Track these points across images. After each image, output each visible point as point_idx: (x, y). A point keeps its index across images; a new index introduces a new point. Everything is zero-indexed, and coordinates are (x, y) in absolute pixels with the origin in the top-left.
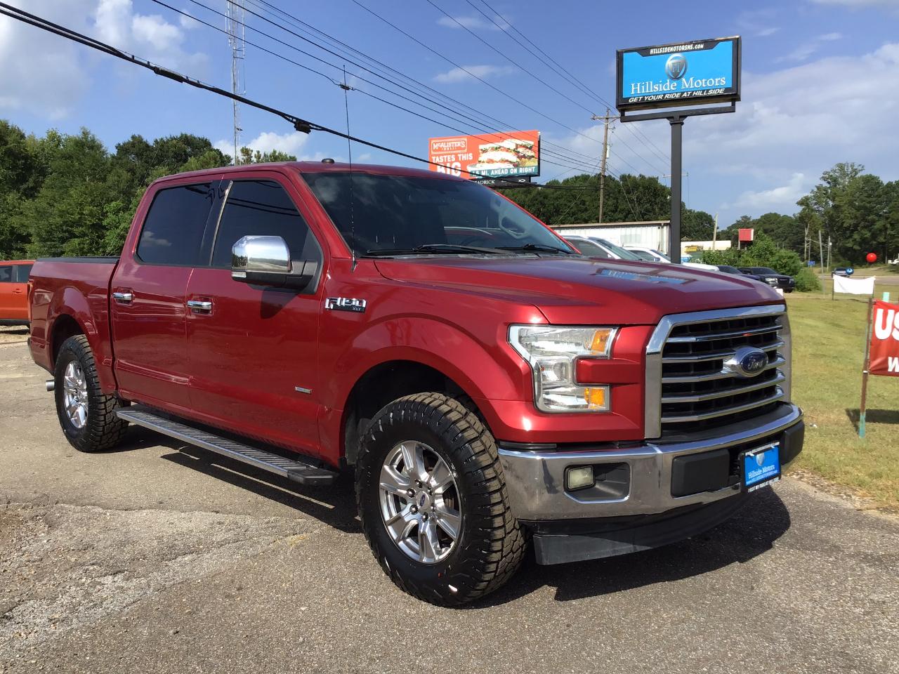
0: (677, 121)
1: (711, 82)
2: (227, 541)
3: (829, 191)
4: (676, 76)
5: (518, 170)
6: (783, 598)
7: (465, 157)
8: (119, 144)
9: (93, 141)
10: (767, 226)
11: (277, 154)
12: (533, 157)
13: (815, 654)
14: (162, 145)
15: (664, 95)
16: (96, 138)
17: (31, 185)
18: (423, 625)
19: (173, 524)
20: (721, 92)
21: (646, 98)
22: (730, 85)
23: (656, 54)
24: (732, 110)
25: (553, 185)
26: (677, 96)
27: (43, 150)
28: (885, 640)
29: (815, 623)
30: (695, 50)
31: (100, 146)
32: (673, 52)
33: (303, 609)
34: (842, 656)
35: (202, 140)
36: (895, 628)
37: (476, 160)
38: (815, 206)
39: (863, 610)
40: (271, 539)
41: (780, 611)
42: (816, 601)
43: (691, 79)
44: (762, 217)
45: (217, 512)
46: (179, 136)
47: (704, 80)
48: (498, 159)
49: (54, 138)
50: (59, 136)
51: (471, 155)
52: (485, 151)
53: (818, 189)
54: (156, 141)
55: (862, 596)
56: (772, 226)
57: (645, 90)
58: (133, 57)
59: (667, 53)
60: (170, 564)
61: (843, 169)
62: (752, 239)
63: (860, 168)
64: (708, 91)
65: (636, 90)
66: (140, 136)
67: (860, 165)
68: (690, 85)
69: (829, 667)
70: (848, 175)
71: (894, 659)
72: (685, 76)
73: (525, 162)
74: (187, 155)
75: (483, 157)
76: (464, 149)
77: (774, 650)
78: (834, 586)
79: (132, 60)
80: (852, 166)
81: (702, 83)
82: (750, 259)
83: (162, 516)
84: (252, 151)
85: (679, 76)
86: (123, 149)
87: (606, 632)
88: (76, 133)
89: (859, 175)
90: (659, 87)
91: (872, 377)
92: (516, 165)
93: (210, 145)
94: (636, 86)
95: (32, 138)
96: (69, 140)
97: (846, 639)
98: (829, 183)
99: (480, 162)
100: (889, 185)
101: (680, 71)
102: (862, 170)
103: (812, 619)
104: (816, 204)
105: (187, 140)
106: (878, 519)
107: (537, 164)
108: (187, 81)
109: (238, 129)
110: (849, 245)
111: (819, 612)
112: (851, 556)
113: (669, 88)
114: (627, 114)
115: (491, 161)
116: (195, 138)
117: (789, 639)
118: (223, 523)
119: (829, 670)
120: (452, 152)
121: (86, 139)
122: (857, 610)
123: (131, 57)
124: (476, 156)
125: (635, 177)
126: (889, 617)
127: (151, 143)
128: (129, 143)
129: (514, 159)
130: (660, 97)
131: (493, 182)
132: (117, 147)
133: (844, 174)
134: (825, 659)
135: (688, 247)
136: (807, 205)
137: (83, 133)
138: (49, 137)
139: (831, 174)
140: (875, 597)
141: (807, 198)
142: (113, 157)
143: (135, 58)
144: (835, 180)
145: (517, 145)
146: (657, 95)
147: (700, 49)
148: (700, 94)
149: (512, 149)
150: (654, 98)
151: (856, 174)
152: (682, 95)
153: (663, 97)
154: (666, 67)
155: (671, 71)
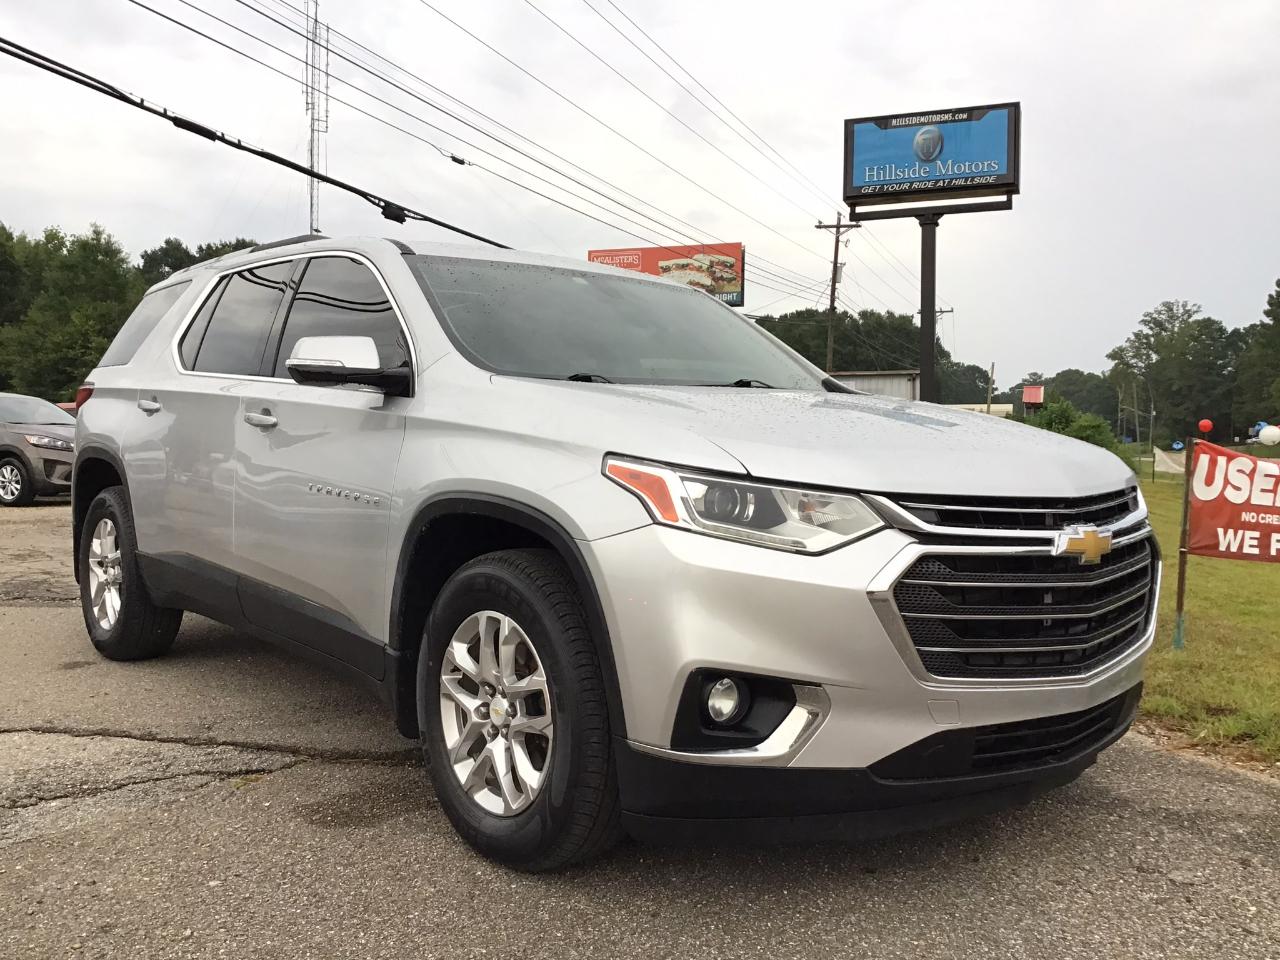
0: (929, 221)
1: (977, 166)
3: (1152, 339)
8: (146, 252)
9: (108, 243)
10: (1064, 388)
12: (734, 279)
14: (208, 252)
15: (912, 183)
16: (113, 240)
17: (17, 306)
20: (991, 180)
21: (885, 187)
22: (1004, 171)
23: (900, 127)
24: (1007, 206)
26: (930, 185)
27: (37, 255)
30: (955, 121)
31: (117, 252)
32: (924, 124)
38: (1133, 361)
43: (950, 162)
44: (1058, 374)
47: (967, 164)
49: (52, 236)
50: (62, 237)
52: (666, 270)
53: (1136, 337)
54: (200, 248)
56: (1073, 387)
57: (884, 176)
58: (142, 100)
59: (916, 124)
61: (1172, 310)
62: (1041, 401)
63: (1195, 309)
64: (972, 180)
65: (871, 176)
66: (176, 240)
67: (1195, 305)
68: (947, 170)
70: (1178, 318)
72: (940, 157)
73: (723, 286)
76: (636, 266)
79: (141, 105)
80: (1184, 306)
81: (965, 168)
85: (934, 156)
86: (151, 259)
88: (86, 233)
89: (1194, 318)
90: (903, 172)
92: (710, 291)
95: (22, 239)
96: (76, 242)
98: (1151, 328)
100: (1236, 332)
101: (934, 150)
102: (1197, 312)
104: (1134, 357)
107: (739, 289)
108: (222, 139)
110: (1180, 416)
113: (917, 174)
114: (859, 209)
121: (98, 240)
123: (139, 101)
125: (880, 314)
127: (193, 251)
128: (162, 249)
129: (708, 281)
130: (906, 186)
132: (143, 257)
133: (1172, 317)
136: (1121, 359)
137: (95, 231)
138: (47, 237)
139: (1155, 316)
141: (1121, 349)
142: (138, 269)
143: (145, 103)
144: (1159, 324)
145: (712, 262)
146: (900, 184)
147: (962, 120)
148: (962, 182)
149: (705, 267)
150: (896, 187)
151: (1190, 316)
152: (936, 183)
153: (910, 187)
154: (915, 144)
155: (922, 151)
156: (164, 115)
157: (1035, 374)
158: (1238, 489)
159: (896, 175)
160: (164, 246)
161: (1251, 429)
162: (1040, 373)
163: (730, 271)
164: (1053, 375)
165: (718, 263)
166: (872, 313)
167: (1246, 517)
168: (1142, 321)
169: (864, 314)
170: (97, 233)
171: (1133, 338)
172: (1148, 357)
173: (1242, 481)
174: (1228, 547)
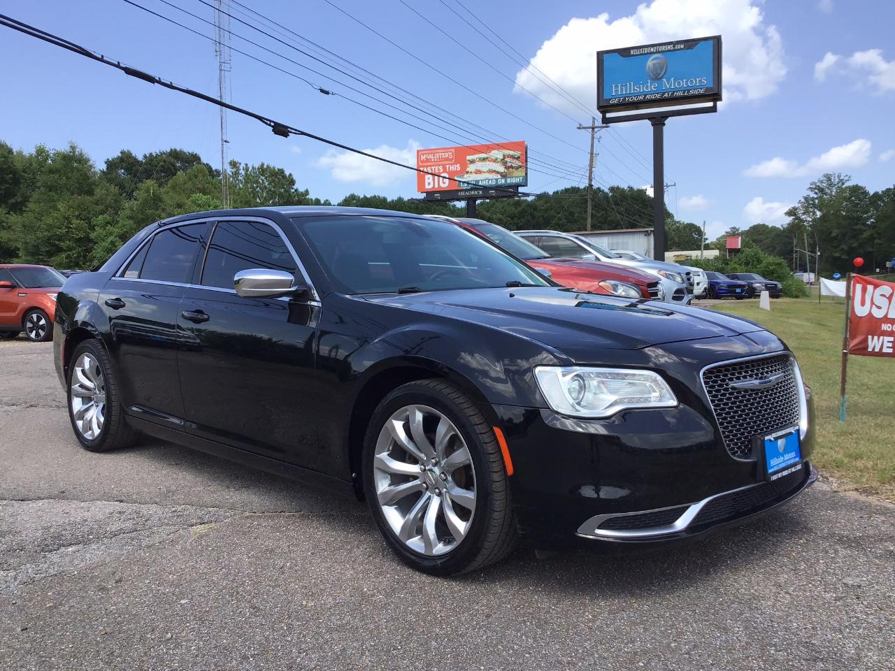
0: (658, 122)
1: (692, 81)
2: (122, 531)
3: (817, 201)
4: (657, 78)
5: (506, 181)
6: (742, 583)
7: (452, 168)
8: (108, 159)
9: (81, 154)
10: (755, 237)
11: (265, 167)
12: (521, 167)
13: (775, 645)
14: (151, 159)
15: (645, 96)
16: (84, 152)
17: (19, 200)
18: (318, 618)
19: (68, 513)
20: (702, 91)
21: (627, 99)
22: (711, 85)
23: (636, 55)
24: (714, 109)
25: (542, 197)
26: (658, 96)
27: (31, 164)
28: (859, 628)
29: (778, 610)
30: (676, 50)
31: (87, 160)
32: (653, 53)
33: (183, 602)
34: (808, 647)
35: (192, 155)
36: (872, 614)
37: (464, 171)
38: (803, 217)
39: (834, 595)
40: (173, 529)
41: (738, 598)
42: (780, 586)
43: (672, 79)
44: (751, 228)
45: (121, 501)
46: (169, 150)
47: (684, 81)
48: (485, 169)
49: (41, 151)
50: (48, 151)
51: (458, 166)
52: (472, 162)
53: (805, 199)
54: (145, 156)
55: (835, 579)
56: (761, 237)
57: (626, 91)
58: (102, 56)
59: (648, 53)
60: (49, 555)
61: (830, 180)
62: (739, 247)
63: (846, 178)
64: (689, 91)
65: (617, 91)
66: (128, 151)
67: (846, 176)
68: (671, 85)
69: (790, 660)
70: (835, 185)
71: (869, 650)
72: (665, 76)
73: (513, 172)
74: (176, 170)
75: (471, 168)
76: (451, 160)
77: (727, 641)
78: (803, 570)
79: (101, 60)
80: (839, 177)
81: (684, 84)
82: (737, 266)
83: (60, 506)
84: (240, 164)
85: (661, 75)
86: (112, 165)
87: (531, 623)
88: (64, 148)
89: (847, 184)
90: (639, 88)
91: (851, 357)
92: (504, 176)
93: (199, 159)
94: (617, 86)
95: (20, 154)
96: (58, 154)
97: (813, 628)
98: (816, 193)
99: (467, 172)
100: (876, 194)
101: (661, 71)
102: (848, 180)
103: (774, 606)
104: (804, 214)
105: (175, 154)
106: (856, 501)
107: (524, 174)
108: (159, 82)
109: (226, 141)
110: (837, 255)
111: (783, 597)
112: (823, 538)
113: (649, 89)
114: (609, 115)
115: (478, 172)
116: (185, 153)
117: (746, 628)
118: (124, 512)
119: (790, 663)
120: (440, 163)
121: (74, 152)
122: (828, 595)
123: (100, 57)
124: (464, 167)
125: (623, 189)
126: (865, 603)
127: (140, 158)
128: (118, 158)
129: (502, 169)
130: (641, 98)
131: (480, 192)
132: (106, 163)
133: (831, 185)
134: (786, 651)
135: (677, 256)
136: (795, 215)
137: (71, 147)
138: (37, 151)
139: (818, 184)
140: (849, 581)
141: (795, 209)
142: (103, 172)
143: (105, 58)
144: (821, 190)
145: (504, 156)
146: (637, 96)
147: (681, 49)
148: (681, 94)
149: (499, 159)
150: (635, 99)
151: (843, 184)
152: (663, 95)
153: (644, 98)
154: (647, 67)
155: (652, 72)
156: (118, 66)
157: (734, 228)
158: (879, 308)
160: (120, 155)
161: (888, 263)
162: (737, 227)
163: (517, 162)
164: (747, 229)
165: (509, 156)
166: (618, 188)
167: (885, 327)
168: (810, 188)
169: (612, 189)
170: (73, 148)
171: (803, 200)
172: (814, 213)
173: (883, 302)
174: (874, 348)
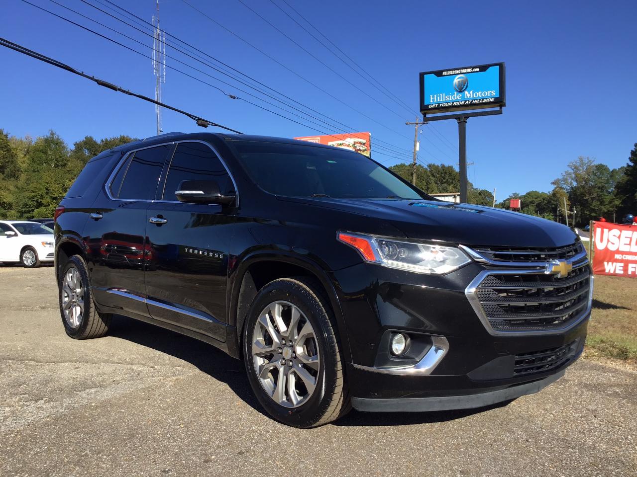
0: (462, 120)
1: (485, 94)
8: (76, 142)
9: (58, 139)
14: (107, 143)
15: (453, 103)
16: (59, 137)
20: (492, 100)
21: (440, 105)
22: (498, 96)
23: (447, 75)
24: (500, 112)
26: (462, 103)
30: (473, 72)
31: (62, 143)
32: (458, 74)
38: (564, 186)
43: (472, 92)
46: (119, 137)
47: (480, 93)
54: (102, 141)
57: (440, 99)
59: (454, 74)
61: (582, 160)
64: (483, 100)
65: (433, 100)
66: (90, 137)
68: (470, 96)
70: (585, 164)
72: (467, 89)
81: (479, 94)
85: (463, 90)
86: (79, 146)
90: (449, 97)
96: (40, 140)
98: (573, 169)
101: (464, 86)
104: (564, 184)
105: (124, 140)
108: (121, 90)
113: (456, 98)
114: (428, 116)
121: (53, 137)
123: (80, 72)
125: (438, 166)
127: (99, 142)
128: (83, 141)
130: (450, 104)
132: (75, 145)
133: (583, 164)
142: (72, 151)
143: (84, 73)
144: (576, 168)
145: (355, 142)
146: (448, 103)
147: (477, 72)
148: (477, 101)
149: (351, 145)
150: (446, 105)
151: (591, 163)
152: (465, 102)
153: (452, 104)
154: (454, 84)
155: (458, 87)
156: (92, 79)
157: (515, 193)
158: (613, 244)
159: (445, 98)
160: (85, 139)
162: (518, 193)
163: (364, 146)
164: (524, 194)
165: (357, 143)
166: (434, 165)
167: (617, 256)
168: (568, 166)
169: (430, 166)
170: (52, 134)
171: (564, 174)
172: (571, 183)
173: (616, 240)
174: (609, 271)
